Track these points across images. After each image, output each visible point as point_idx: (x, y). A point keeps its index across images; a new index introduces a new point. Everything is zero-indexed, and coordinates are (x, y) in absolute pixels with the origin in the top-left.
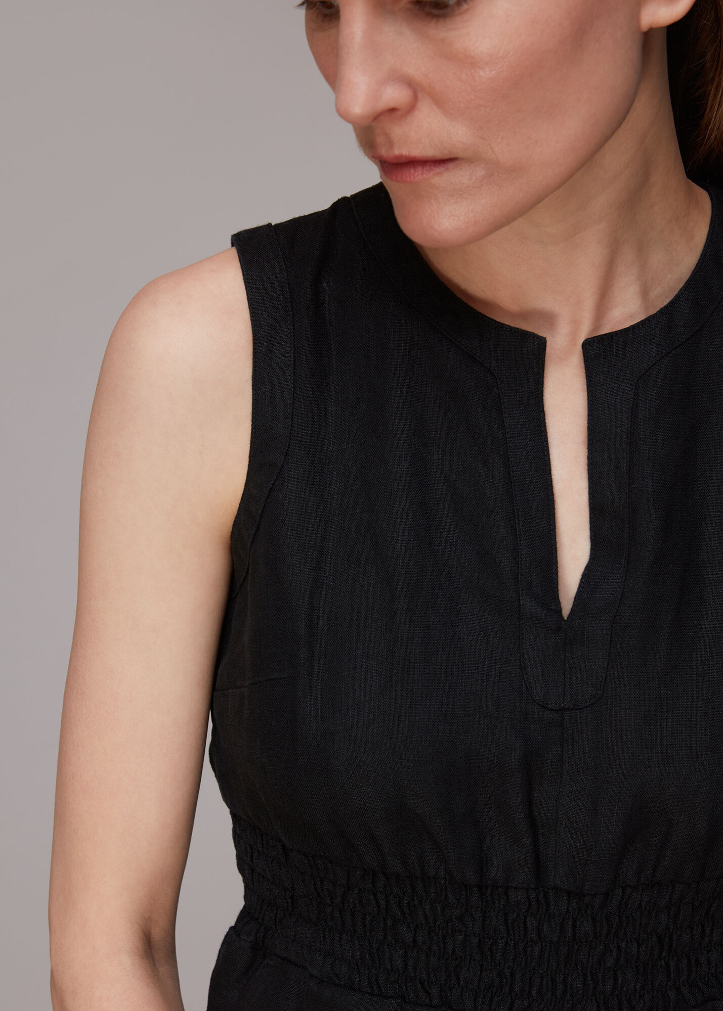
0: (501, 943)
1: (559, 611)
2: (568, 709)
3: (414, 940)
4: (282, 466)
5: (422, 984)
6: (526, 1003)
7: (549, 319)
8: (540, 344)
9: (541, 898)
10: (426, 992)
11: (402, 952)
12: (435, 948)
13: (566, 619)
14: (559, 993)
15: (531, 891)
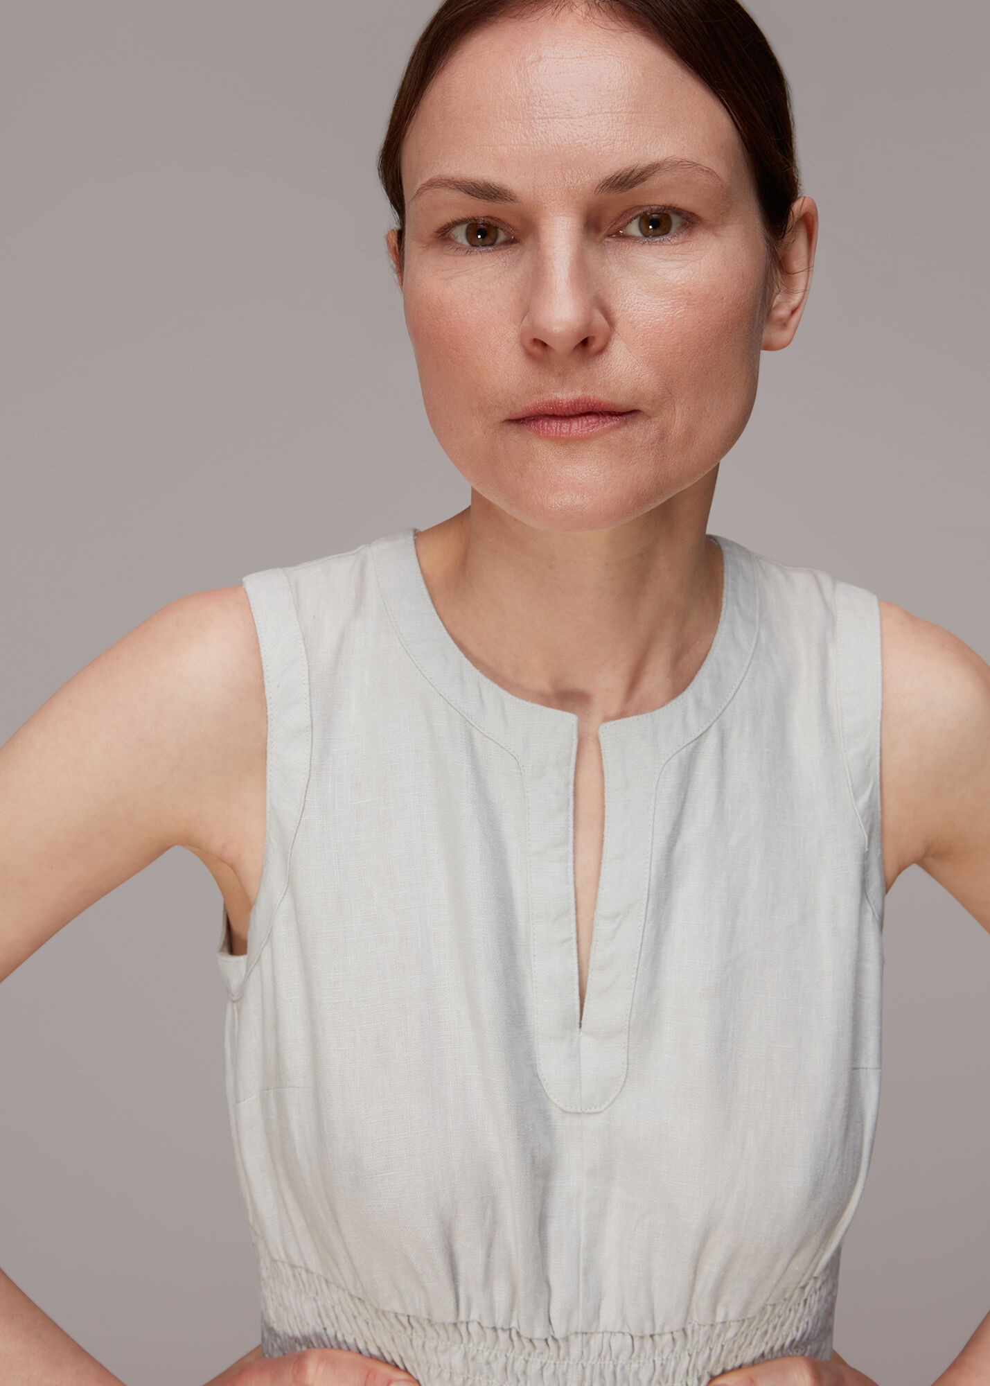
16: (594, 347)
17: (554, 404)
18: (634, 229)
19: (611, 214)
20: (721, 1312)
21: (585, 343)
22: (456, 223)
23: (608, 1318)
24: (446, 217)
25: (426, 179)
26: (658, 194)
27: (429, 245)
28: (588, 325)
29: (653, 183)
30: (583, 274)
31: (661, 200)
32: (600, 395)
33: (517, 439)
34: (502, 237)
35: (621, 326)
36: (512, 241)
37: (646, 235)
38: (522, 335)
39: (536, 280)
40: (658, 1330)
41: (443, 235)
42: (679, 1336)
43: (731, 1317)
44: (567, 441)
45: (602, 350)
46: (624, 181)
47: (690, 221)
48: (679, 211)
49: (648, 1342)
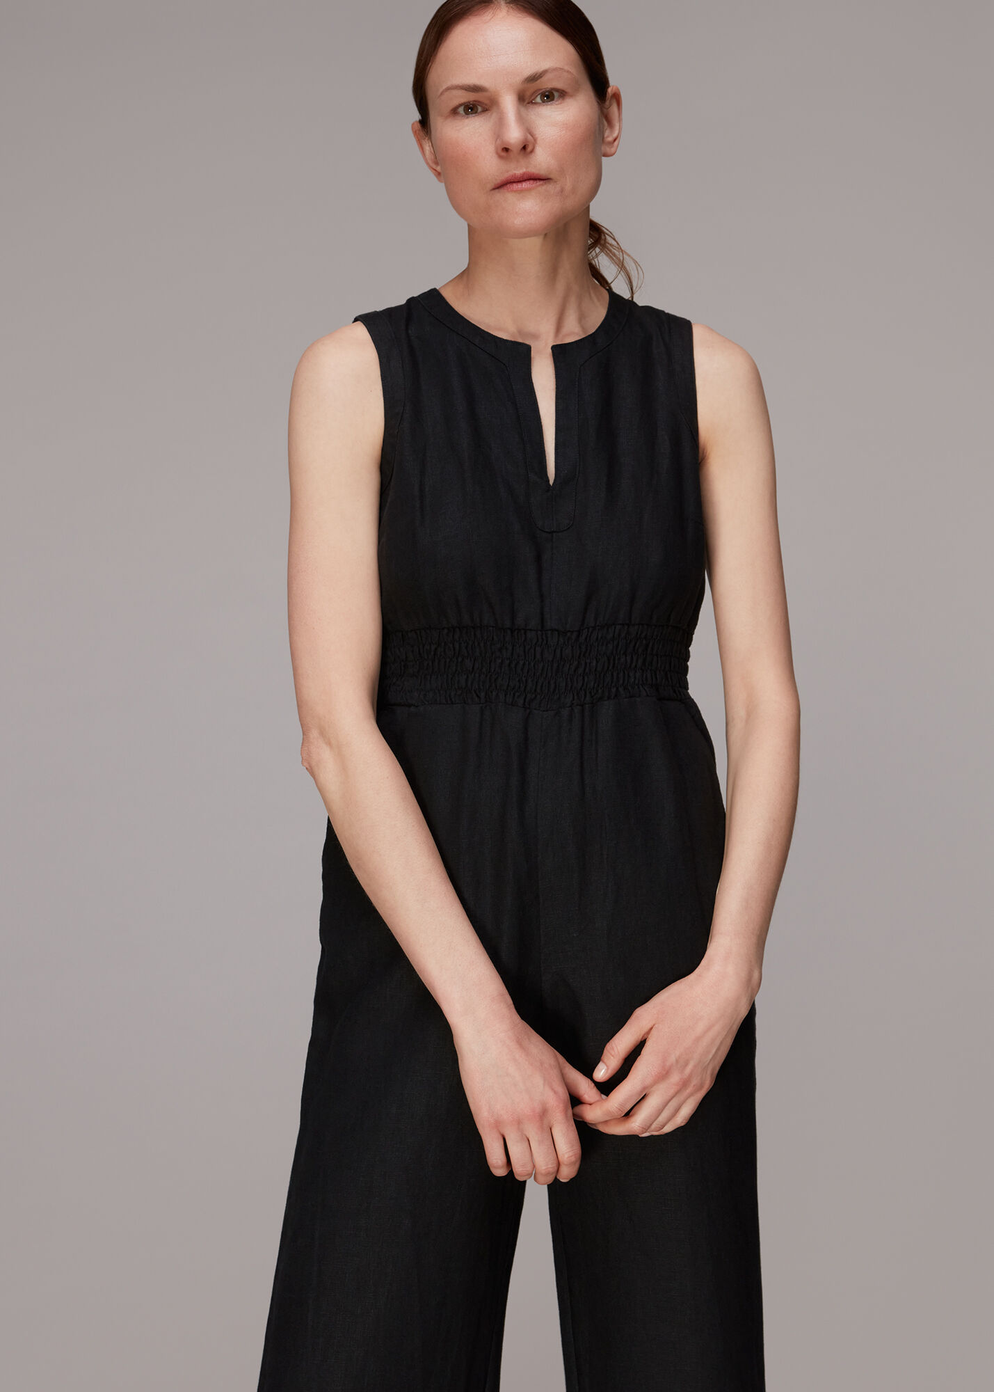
0: (521, 663)
1: (548, 481)
2: (555, 532)
3: (473, 668)
4: (403, 413)
5: (475, 692)
6: (534, 696)
7: (535, 337)
8: (528, 349)
9: (544, 638)
10: (477, 696)
11: (465, 677)
12: (484, 670)
13: (551, 482)
14: (552, 690)
15: (539, 632)
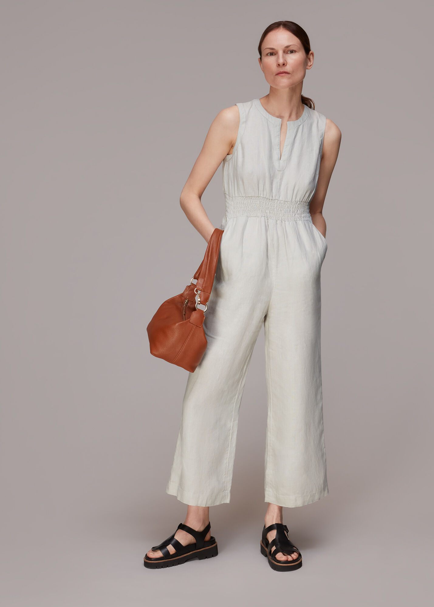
16: (285, 65)
17: (281, 72)
18: (289, 52)
19: (286, 51)
20: (297, 199)
21: (284, 64)
22: (269, 53)
23: (281, 199)
24: (268, 52)
25: (265, 48)
26: (292, 48)
27: (265, 56)
28: (284, 62)
29: (290, 47)
30: (283, 57)
31: (292, 49)
32: (286, 70)
33: (277, 77)
34: (274, 54)
35: (288, 63)
36: (275, 55)
37: (290, 53)
38: (277, 64)
39: (278, 58)
40: (288, 201)
41: (267, 55)
42: (291, 202)
43: (298, 201)
44: (282, 76)
45: (286, 65)
46: (287, 47)
47: (295, 51)
48: (294, 50)
49: (286, 202)
